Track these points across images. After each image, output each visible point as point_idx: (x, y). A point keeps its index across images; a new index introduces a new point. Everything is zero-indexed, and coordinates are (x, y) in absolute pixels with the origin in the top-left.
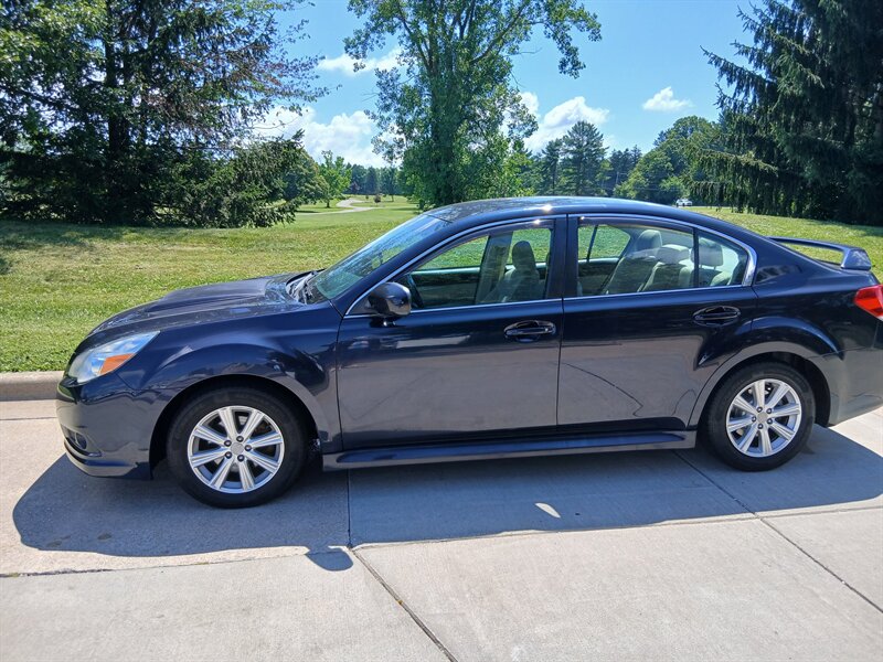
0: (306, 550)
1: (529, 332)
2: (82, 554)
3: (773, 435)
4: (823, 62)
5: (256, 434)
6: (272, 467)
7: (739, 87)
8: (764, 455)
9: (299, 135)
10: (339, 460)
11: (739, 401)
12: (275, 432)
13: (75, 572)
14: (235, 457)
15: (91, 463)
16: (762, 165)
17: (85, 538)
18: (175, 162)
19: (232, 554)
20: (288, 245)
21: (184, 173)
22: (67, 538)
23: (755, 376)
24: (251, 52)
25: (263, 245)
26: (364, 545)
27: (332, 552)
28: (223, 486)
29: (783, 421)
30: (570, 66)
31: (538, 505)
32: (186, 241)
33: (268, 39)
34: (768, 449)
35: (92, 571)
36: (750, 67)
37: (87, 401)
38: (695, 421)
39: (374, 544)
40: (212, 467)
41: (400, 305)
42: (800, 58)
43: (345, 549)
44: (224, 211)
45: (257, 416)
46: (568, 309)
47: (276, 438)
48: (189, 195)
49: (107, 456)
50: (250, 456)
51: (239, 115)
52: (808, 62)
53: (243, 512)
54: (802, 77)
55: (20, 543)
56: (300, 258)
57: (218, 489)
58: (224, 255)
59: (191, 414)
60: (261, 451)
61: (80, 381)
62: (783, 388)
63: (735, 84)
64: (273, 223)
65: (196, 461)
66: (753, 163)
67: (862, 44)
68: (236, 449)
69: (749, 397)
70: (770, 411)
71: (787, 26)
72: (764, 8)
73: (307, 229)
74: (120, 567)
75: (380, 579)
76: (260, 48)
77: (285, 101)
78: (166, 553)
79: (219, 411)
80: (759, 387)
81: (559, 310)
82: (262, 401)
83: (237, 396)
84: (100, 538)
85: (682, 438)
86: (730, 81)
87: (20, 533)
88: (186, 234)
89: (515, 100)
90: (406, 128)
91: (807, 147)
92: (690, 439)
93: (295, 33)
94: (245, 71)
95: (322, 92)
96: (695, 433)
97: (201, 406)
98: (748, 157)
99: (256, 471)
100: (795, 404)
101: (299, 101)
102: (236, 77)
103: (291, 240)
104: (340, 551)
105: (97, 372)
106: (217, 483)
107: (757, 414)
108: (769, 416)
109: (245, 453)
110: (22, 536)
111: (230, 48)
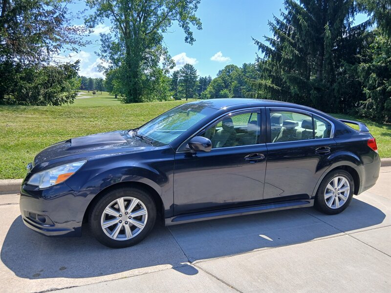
0: (172, 266)
1: (254, 158)
2: (56, 279)
3: (340, 199)
4: (299, 46)
5: (134, 211)
6: (141, 226)
7: (266, 54)
8: (337, 208)
9: (77, 62)
10: (172, 221)
11: (329, 186)
12: (143, 209)
13: (59, 289)
14: (123, 222)
15: (48, 230)
16: (275, 87)
17: (52, 270)
18: (16, 72)
19: (136, 271)
20: (81, 115)
21: (21, 78)
22: (42, 271)
23: (335, 176)
24: (54, 21)
25: (69, 114)
26: (197, 261)
27: (183, 266)
28: (117, 237)
29: (343, 193)
30: (189, 40)
31: (260, 235)
32: (27, 112)
33: (64, 17)
34: (338, 205)
35: (67, 288)
36: (270, 46)
37: (45, 198)
38: (314, 195)
39: (201, 260)
40: (112, 228)
41: (205, 147)
42: (291, 43)
43: (189, 264)
44: (41, 97)
45: (135, 201)
46: (270, 148)
47: (144, 212)
48: (25, 89)
49: (58, 226)
50: (131, 221)
51: (45, 51)
52: (294, 45)
53: (127, 249)
54: (292, 51)
55: (15, 276)
56: (91, 121)
57: (115, 239)
58: (50, 119)
59: (104, 202)
60: (136, 218)
61: (40, 187)
62: (344, 180)
63: (265, 53)
64: (62, 104)
65: (105, 225)
66: (271, 86)
67: (315, 40)
68: (125, 218)
69: (332, 184)
70: (339, 189)
71: (284, 30)
72: (275, 23)
73: (88, 107)
74: (81, 284)
75: (215, 277)
76: (59, 21)
77: (69, 46)
78: (101, 274)
79: (118, 199)
80: (336, 179)
81: (265, 149)
82: (139, 194)
83: (127, 192)
84: (60, 269)
85: (309, 202)
86: (263, 52)
87: (13, 271)
88: (25, 109)
89: (165, 53)
90: (115, 62)
91: (294, 80)
92: (312, 202)
93: (80, 15)
94: (51, 30)
95: (89, 43)
96: (313, 200)
97: (110, 198)
98: (269, 83)
99: (133, 228)
100: (347, 186)
101: (76, 46)
102: (45, 33)
103: (81, 113)
104: (187, 265)
105: (53, 182)
106: (115, 236)
107: (334, 191)
108: (339, 192)
109: (128, 220)
110: (15, 272)
111: (43, 19)
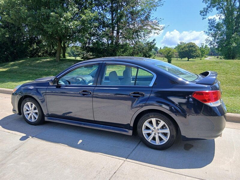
0: (25, 135)
5: (34, 109)
6: (37, 117)
8: (156, 144)
9: (154, 40)
10: (48, 119)
11: (146, 124)
12: (37, 109)
28: (29, 119)
40: (28, 114)
45: (34, 105)
47: (37, 111)
50: (33, 114)
59: (23, 103)
60: (35, 113)
65: (25, 113)
68: (31, 112)
70: (158, 130)
79: (28, 103)
80: (153, 120)
82: (34, 102)
83: (30, 100)
85: (128, 132)
92: (130, 133)
96: (132, 131)
100: (167, 129)
107: (154, 130)
108: (158, 131)
